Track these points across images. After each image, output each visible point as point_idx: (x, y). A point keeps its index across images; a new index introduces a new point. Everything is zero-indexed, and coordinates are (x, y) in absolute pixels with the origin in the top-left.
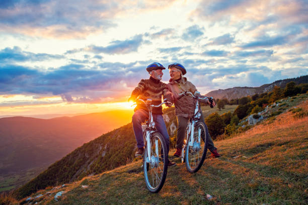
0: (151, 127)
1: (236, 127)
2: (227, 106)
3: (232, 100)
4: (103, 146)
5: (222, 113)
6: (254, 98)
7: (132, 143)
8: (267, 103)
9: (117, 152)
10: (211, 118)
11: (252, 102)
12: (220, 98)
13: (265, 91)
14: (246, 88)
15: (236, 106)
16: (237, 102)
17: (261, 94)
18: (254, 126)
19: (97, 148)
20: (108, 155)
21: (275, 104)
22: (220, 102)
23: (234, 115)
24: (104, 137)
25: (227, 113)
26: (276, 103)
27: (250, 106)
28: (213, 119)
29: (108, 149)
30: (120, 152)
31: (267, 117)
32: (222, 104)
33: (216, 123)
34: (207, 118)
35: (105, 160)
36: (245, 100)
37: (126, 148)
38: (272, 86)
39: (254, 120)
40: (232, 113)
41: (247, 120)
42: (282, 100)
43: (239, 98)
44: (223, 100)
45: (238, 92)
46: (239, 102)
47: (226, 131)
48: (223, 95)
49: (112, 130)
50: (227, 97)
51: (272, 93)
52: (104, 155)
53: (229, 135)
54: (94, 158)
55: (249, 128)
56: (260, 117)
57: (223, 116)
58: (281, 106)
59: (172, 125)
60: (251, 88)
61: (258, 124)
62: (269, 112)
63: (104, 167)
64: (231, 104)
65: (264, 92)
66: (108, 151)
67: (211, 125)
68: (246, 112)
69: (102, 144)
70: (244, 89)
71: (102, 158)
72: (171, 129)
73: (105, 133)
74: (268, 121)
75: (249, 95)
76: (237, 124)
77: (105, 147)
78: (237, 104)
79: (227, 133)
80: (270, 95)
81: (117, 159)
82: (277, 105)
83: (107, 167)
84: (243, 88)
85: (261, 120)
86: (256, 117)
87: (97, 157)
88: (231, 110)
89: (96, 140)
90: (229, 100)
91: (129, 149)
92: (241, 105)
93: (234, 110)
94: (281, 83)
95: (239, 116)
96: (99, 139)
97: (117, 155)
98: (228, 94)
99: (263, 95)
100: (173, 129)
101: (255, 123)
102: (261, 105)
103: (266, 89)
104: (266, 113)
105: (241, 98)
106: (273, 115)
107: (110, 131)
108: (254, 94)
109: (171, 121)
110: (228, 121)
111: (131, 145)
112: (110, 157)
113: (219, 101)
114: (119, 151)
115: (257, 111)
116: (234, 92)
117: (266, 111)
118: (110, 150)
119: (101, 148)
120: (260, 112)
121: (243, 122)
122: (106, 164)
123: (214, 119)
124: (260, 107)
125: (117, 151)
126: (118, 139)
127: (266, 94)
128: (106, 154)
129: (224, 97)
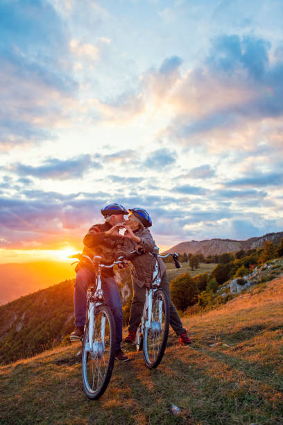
0: (97, 297)
1: (213, 295)
2: (202, 265)
3: (210, 257)
4: (20, 315)
5: (195, 275)
6: (239, 255)
7: (64, 312)
8: (256, 263)
9: (39, 326)
10: (181, 280)
11: (236, 261)
12: (194, 252)
13: (253, 246)
14: (228, 240)
15: (214, 266)
16: (215, 259)
17: (248, 250)
18: (237, 296)
19: (10, 317)
20: (26, 329)
21: (265, 265)
22: (194, 259)
23: (211, 277)
24: (23, 300)
25: (202, 274)
26: (268, 264)
27: (233, 266)
28: (182, 282)
29: (27, 320)
30: (44, 326)
31: (255, 282)
32: (195, 261)
33: (187, 287)
34: (175, 280)
35: (21, 336)
36: (226, 258)
37: (53, 319)
38: (262, 240)
39: (238, 287)
40: (209, 275)
41: (228, 286)
42: (275, 261)
43: (218, 254)
44: (198, 256)
45: (218, 246)
46: (219, 260)
47: (201, 300)
48: (197, 250)
49: (36, 290)
50: (203, 252)
51: (261, 250)
52: (19, 328)
53: (205, 306)
54: (4, 333)
55: (232, 298)
56: (246, 282)
57: (196, 278)
58: (274, 268)
59: (125, 288)
60: (235, 241)
61: (243, 292)
62: (258, 277)
63: (17, 348)
64: (208, 263)
65: (252, 248)
66: (26, 323)
67: (179, 291)
68: (227, 274)
69: (18, 312)
70: (226, 242)
71: (16, 334)
72: (123, 294)
73: (24, 296)
74: (257, 290)
75: (232, 250)
76: (215, 292)
77: (23, 317)
78: (216, 262)
79: (201, 304)
80: (259, 252)
81: (38, 336)
82: (269, 267)
83: (22, 348)
84: (224, 240)
85: (248, 287)
86: (241, 283)
87: (8, 331)
88: (208, 270)
89: (9, 305)
90: (206, 256)
91: (59, 321)
92: (221, 264)
93: (211, 271)
94: (273, 237)
95: (217, 280)
96: (14, 303)
97: (40, 330)
98: (204, 248)
99: (250, 252)
100: (126, 293)
101: (239, 291)
102: (247, 266)
103: (254, 244)
104: (254, 278)
105: (221, 254)
106: (263, 281)
107: (32, 292)
108: (239, 250)
109: (123, 282)
110: (203, 286)
111: (61, 316)
112: (28, 332)
113: (191, 258)
114: (43, 323)
115: (241, 274)
116: (212, 245)
117: (255, 275)
118: (30, 322)
119: (15, 318)
120: (246, 275)
121: (223, 288)
122: (22, 343)
123: (184, 282)
124: (247, 269)
125: (41, 323)
126: (43, 305)
127: (255, 250)
128: (23, 328)
129: (199, 251)
